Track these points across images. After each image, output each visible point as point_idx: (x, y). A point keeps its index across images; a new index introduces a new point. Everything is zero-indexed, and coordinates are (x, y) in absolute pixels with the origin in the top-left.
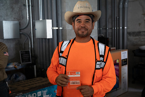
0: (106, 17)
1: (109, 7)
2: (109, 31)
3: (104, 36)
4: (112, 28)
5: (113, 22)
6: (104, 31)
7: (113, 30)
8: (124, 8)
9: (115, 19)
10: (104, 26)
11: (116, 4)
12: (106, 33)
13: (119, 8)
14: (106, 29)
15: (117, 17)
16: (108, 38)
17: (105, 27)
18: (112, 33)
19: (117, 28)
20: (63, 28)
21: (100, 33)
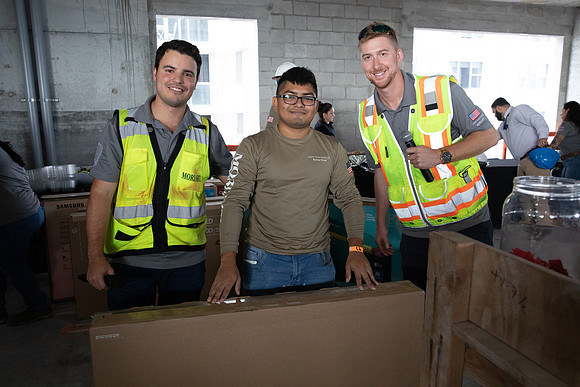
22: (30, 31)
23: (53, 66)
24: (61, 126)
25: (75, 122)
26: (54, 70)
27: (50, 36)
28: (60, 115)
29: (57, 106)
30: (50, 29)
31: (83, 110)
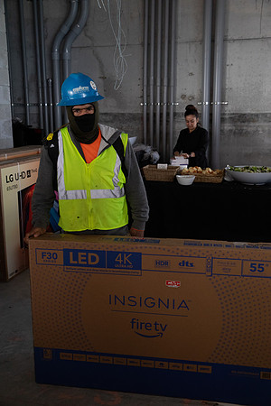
0: (24, 79)
1: (29, 54)
2: (32, 111)
3: (21, 121)
4: (38, 105)
5: (40, 91)
6: (21, 110)
7: (41, 108)
8: (62, 60)
9: (45, 85)
10: (19, 99)
11: (45, 51)
12: (26, 114)
13: (52, 61)
14: (25, 105)
15: (47, 80)
16: (30, 126)
17: (21, 102)
18: (39, 114)
19: (49, 105)
22: (213, 41)
23: (227, 71)
24: (228, 126)
25: (239, 123)
26: (227, 76)
27: (229, 44)
28: (227, 117)
29: (226, 108)
30: (229, 38)
31: (248, 111)
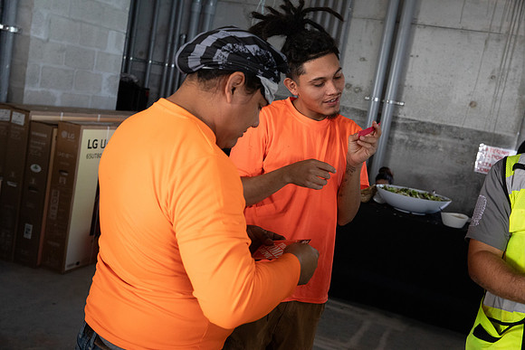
0: (152, 28)
2: (154, 70)
3: (136, 81)
4: (163, 65)
5: (169, 48)
6: (140, 67)
7: (166, 68)
8: (203, 13)
9: (177, 41)
10: (141, 53)
12: (145, 73)
13: (191, 12)
14: (146, 62)
15: (180, 36)
16: (148, 89)
17: (143, 57)
18: (162, 76)
20: (19, 30)
21: (126, 71)
22: (397, 22)
23: (410, 64)
25: (414, 133)
26: (409, 69)
27: (417, 30)
28: (400, 121)
29: (401, 111)
30: (419, 22)
31: (429, 120)
